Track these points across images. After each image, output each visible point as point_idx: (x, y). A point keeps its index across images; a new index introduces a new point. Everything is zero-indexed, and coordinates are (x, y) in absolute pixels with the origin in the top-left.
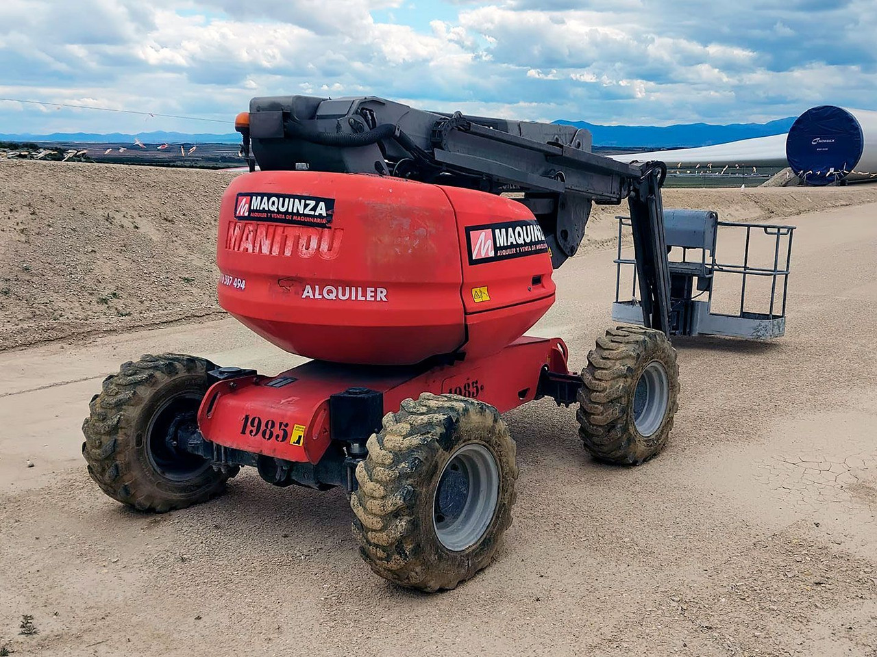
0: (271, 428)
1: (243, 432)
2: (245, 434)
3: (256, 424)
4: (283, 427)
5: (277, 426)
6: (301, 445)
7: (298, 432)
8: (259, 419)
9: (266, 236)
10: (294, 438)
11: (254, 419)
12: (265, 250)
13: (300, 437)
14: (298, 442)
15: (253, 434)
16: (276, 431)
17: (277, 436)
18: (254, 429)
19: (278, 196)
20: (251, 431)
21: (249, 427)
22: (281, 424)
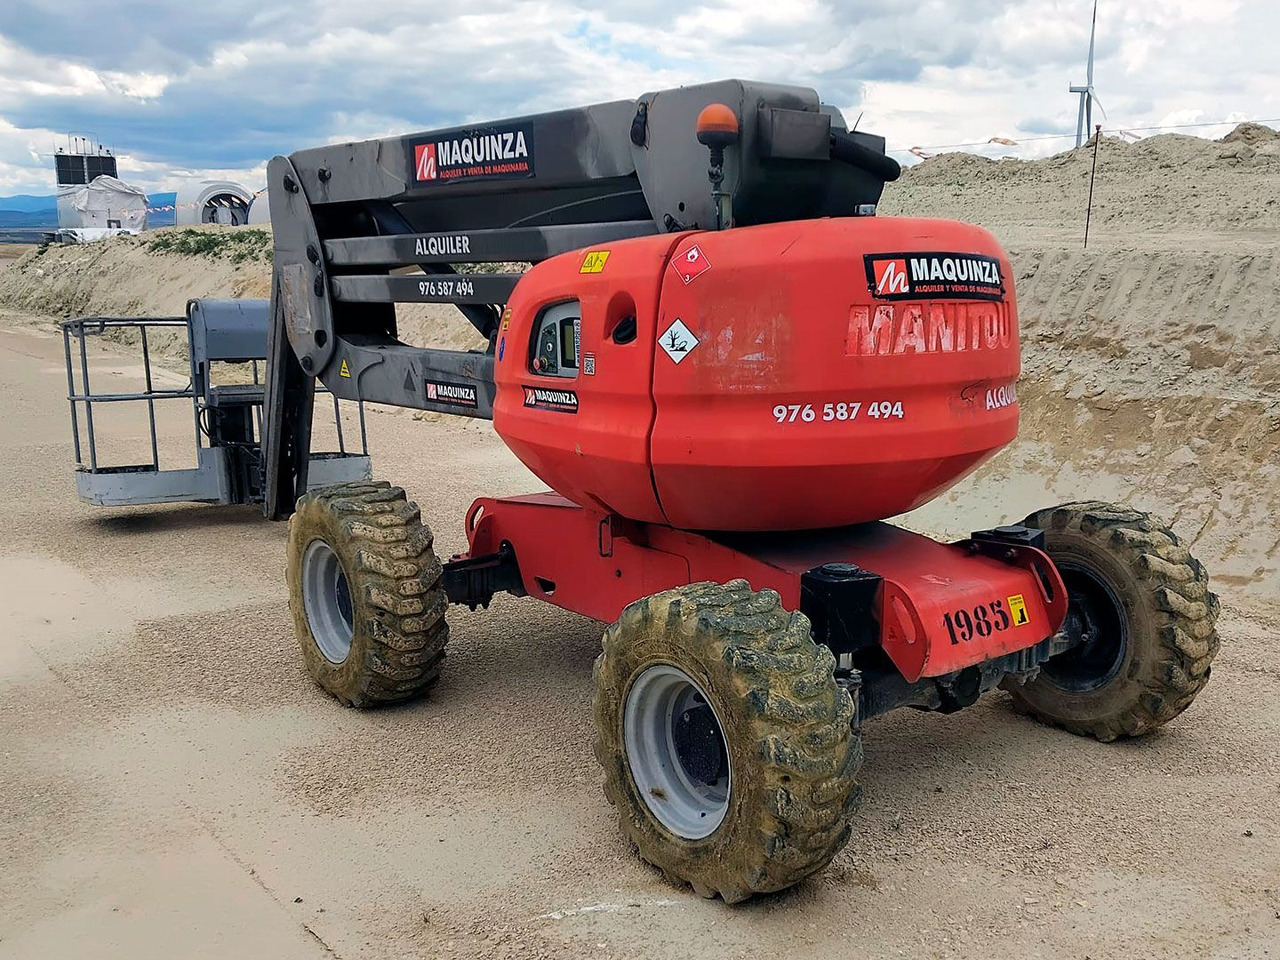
0: (984, 617)
1: (955, 641)
2: (957, 642)
3: (963, 622)
4: (997, 609)
5: (989, 610)
6: (1028, 621)
7: (1016, 606)
8: (962, 611)
9: (946, 322)
10: (1016, 617)
11: (957, 616)
12: (947, 345)
13: (1021, 611)
14: (1023, 619)
15: (967, 637)
16: (993, 617)
17: (997, 624)
18: (965, 629)
19: (953, 256)
20: (963, 635)
21: (958, 631)
22: (992, 605)
